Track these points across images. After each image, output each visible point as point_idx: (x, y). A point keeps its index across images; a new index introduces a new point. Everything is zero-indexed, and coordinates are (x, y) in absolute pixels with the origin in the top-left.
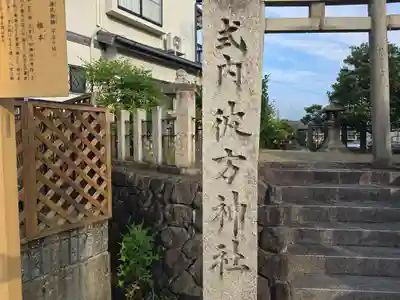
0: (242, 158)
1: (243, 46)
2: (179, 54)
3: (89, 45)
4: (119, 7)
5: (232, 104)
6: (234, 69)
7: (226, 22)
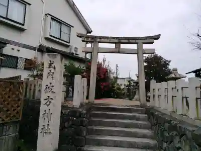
0: (52, 99)
1: (55, 68)
2: (77, 54)
3: (35, 50)
4: (51, 36)
5: (50, 83)
6: (51, 74)
7: (51, 61)
